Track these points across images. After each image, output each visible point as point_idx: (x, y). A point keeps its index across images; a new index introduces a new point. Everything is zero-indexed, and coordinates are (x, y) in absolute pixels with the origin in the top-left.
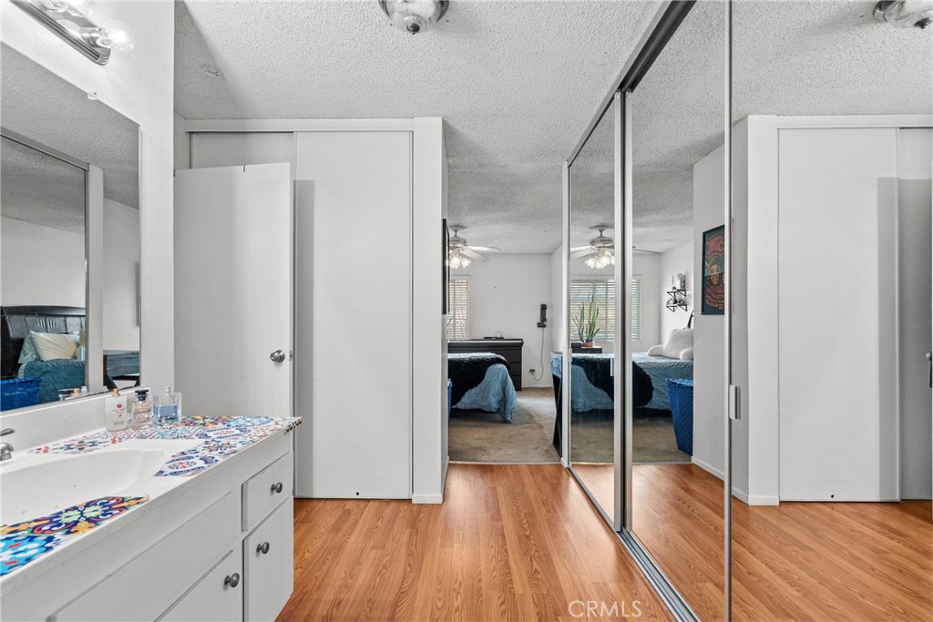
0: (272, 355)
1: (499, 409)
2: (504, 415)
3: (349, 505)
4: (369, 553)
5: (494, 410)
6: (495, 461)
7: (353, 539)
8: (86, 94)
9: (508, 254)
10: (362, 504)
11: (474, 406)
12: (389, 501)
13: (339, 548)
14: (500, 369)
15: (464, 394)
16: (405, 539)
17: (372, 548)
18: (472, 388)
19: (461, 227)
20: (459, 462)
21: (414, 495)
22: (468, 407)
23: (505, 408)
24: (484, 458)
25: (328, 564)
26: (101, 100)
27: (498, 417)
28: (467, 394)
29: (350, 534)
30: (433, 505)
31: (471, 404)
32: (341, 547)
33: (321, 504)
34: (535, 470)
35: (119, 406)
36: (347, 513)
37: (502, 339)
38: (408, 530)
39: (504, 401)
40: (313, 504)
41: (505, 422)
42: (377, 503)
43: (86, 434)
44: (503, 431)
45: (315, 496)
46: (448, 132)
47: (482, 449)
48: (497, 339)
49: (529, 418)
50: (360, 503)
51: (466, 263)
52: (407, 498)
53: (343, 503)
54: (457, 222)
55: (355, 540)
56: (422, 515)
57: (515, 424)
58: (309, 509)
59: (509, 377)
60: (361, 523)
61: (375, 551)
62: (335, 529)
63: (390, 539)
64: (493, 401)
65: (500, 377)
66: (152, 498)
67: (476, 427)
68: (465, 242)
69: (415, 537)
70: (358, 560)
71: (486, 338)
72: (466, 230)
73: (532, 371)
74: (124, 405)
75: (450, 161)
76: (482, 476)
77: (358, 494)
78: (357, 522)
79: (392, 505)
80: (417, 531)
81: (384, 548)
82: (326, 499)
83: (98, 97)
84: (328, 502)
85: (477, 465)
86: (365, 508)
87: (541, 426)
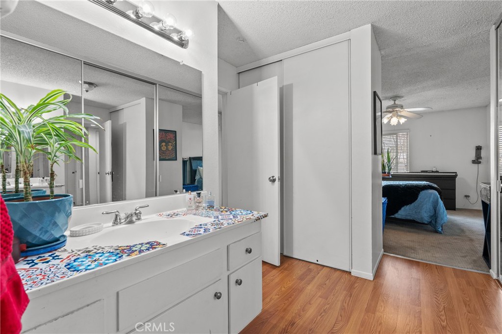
0: (270, 178)
1: (431, 222)
2: (435, 226)
3: (312, 266)
4: (317, 299)
5: (426, 222)
6: (422, 260)
7: (310, 287)
8: (179, 63)
9: (443, 111)
10: (320, 268)
11: (409, 218)
12: (336, 269)
13: (301, 290)
14: (431, 194)
15: (400, 209)
16: (341, 298)
17: (320, 297)
18: (407, 204)
19: (399, 97)
20: (392, 255)
21: (352, 270)
22: (403, 218)
23: (436, 222)
24: (413, 255)
25: (292, 298)
26: (185, 64)
27: (429, 227)
28: (403, 209)
29: (309, 284)
30: (366, 279)
31: (406, 215)
32: (301, 291)
33: (297, 262)
34: (459, 274)
35: (190, 199)
36: (310, 270)
37: (437, 172)
38: (345, 292)
39: (435, 216)
40: (292, 261)
41: (436, 232)
42: (328, 269)
43: (179, 210)
44: (433, 238)
45: (294, 257)
46: (377, 32)
47: (413, 249)
48: (433, 172)
49: (460, 232)
50: (319, 266)
51: (402, 121)
52: (348, 270)
53: (309, 264)
54: (395, 94)
55: (310, 288)
56: (356, 285)
57: (446, 235)
58: (290, 263)
59: (440, 200)
60: (316, 279)
61: (321, 299)
62: (301, 278)
63: (332, 294)
64: (425, 215)
65: (431, 199)
66: (168, 245)
67: (410, 232)
68: (402, 107)
69: (349, 298)
70: (310, 301)
71: (423, 172)
72: (403, 99)
73: (467, 196)
74: (192, 198)
75: (383, 52)
76: (409, 268)
77: (317, 261)
78: (314, 278)
79: (338, 273)
80: (351, 295)
81: (327, 299)
82: (300, 260)
83: (184, 63)
84: (301, 261)
85: (405, 259)
86: (320, 270)
87: (471, 240)
